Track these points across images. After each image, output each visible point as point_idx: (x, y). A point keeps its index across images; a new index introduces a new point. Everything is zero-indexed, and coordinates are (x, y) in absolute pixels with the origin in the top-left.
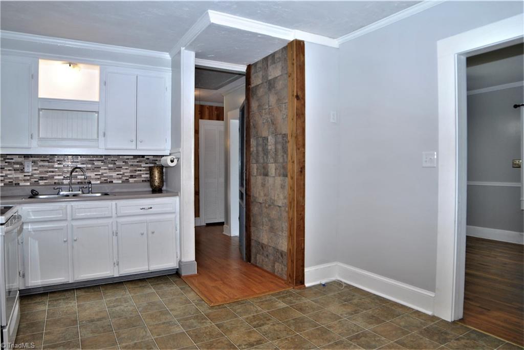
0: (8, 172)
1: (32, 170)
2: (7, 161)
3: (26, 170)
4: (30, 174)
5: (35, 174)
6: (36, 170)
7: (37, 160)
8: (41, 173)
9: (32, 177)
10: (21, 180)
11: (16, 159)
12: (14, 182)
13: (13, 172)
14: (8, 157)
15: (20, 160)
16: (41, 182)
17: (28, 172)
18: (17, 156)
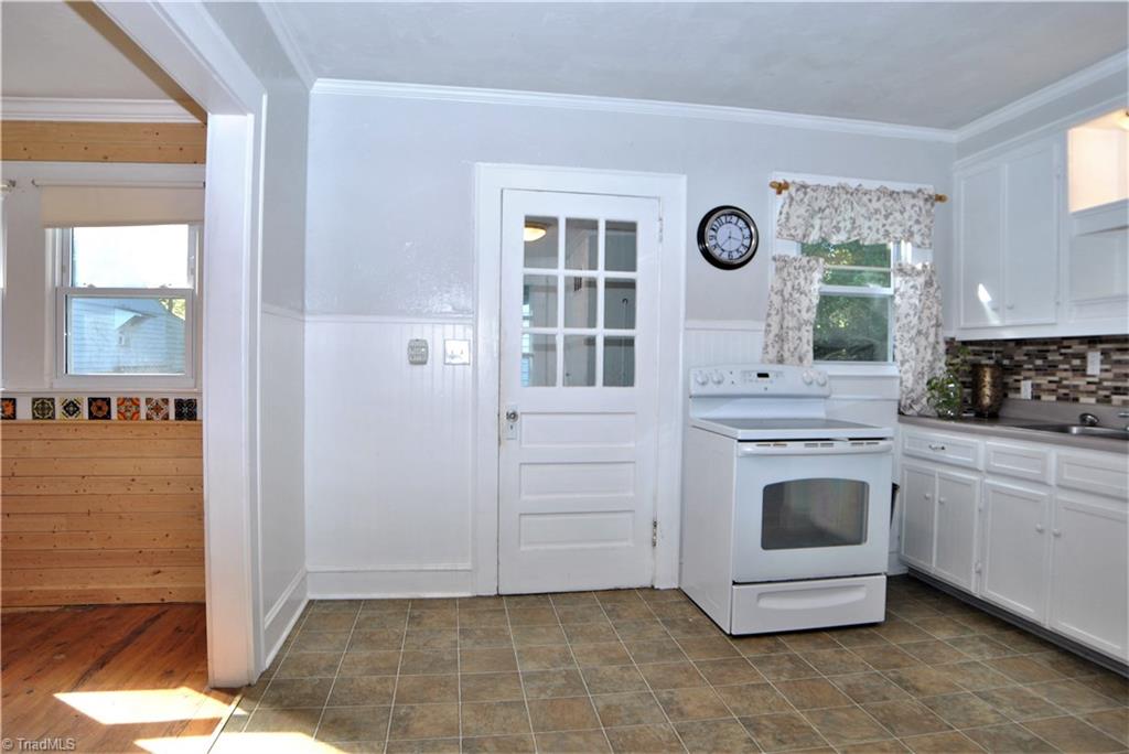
0: (1064, 374)
1: (1102, 370)
2: (1063, 351)
3: (1089, 372)
4: (1096, 380)
5: (1106, 380)
6: (1106, 370)
7: (1111, 349)
8: (1117, 377)
9: (1100, 386)
10: (1082, 392)
11: (1077, 348)
12: (1072, 396)
13: (1070, 374)
14: (1066, 343)
15: (1083, 348)
16: (1116, 399)
17: (1093, 376)
18: (1077, 341)
